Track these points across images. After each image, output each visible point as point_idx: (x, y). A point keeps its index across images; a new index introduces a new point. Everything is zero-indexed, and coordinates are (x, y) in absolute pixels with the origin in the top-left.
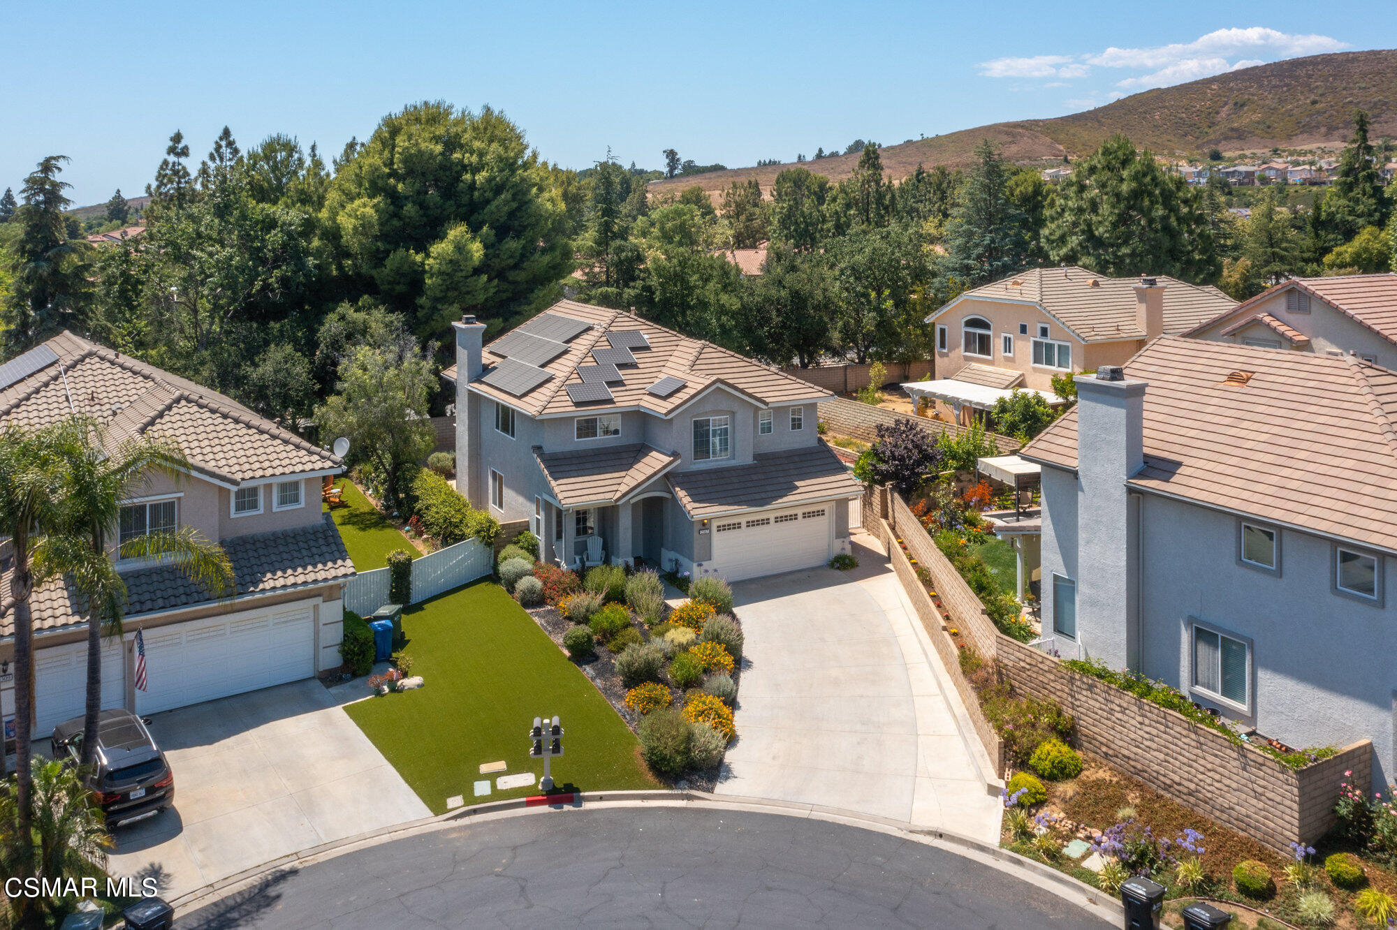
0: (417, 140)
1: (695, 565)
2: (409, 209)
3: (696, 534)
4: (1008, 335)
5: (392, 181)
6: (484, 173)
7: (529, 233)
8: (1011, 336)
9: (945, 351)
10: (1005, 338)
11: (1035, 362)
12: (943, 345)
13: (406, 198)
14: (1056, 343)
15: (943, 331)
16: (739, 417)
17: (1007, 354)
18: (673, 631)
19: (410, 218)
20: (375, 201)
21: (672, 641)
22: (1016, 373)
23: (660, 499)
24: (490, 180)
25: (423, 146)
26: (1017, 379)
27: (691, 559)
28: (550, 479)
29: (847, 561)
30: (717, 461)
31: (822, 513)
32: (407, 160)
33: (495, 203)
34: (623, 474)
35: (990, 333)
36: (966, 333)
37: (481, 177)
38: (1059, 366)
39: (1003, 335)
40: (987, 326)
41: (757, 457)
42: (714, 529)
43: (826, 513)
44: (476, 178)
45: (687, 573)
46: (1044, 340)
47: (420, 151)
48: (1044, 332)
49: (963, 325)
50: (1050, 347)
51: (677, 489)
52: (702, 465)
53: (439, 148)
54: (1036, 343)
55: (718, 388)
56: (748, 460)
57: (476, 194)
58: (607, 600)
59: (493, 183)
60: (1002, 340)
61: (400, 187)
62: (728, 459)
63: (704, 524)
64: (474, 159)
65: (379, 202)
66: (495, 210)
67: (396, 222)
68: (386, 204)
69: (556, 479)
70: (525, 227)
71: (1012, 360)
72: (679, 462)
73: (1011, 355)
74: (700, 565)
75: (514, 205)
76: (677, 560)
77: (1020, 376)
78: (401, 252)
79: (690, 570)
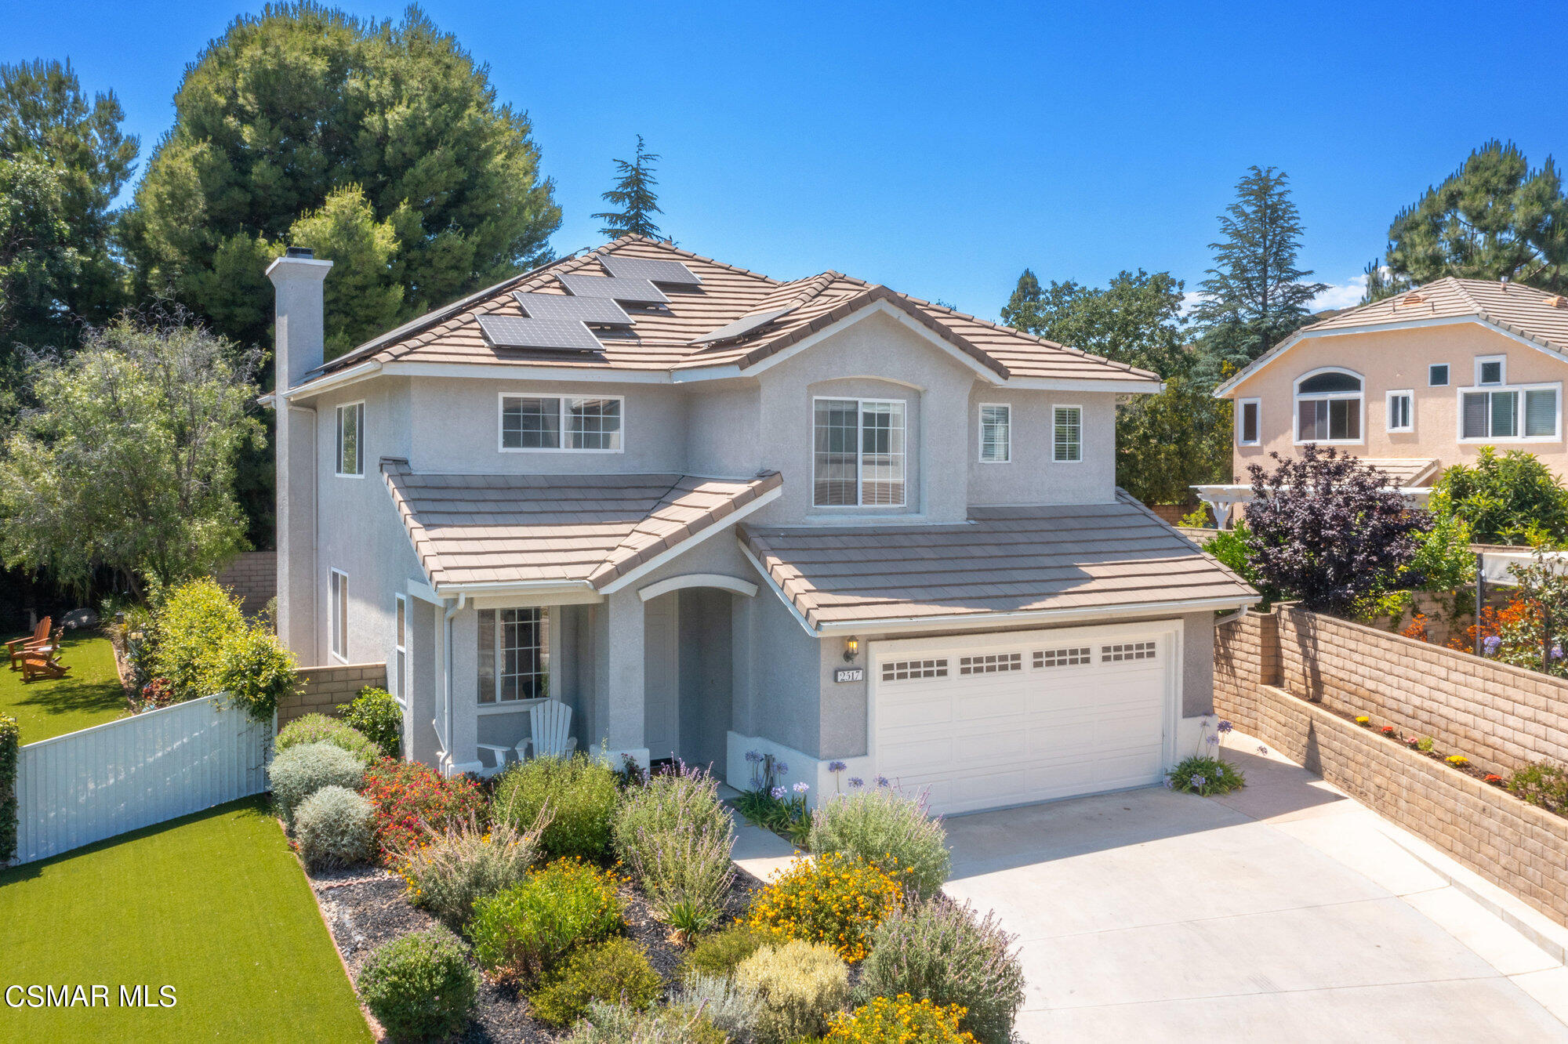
0: (277, 48)
1: (823, 766)
2: (260, 171)
3: (826, 682)
4: (1401, 393)
5: (231, 121)
6: (401, 109)
7: (488, 227)
8: (1410, 393)
9: (1257, 443)
10: (1395, 399)
11: (1466, 435)
12: (1250, 433)
13: (259, 155)
14: (1521, 391)
15: (1250, 410)
16: (931, 402)
17: (1400, 429)
18: (764, 953)
19: (266, 188)
20: (197, 149)
21: (764, 991)
22: (1425, 462)
23: (724, 597)
24: (412, 123)
25: (290, 58)
26: (1427, 469)
27: (813, 752)
28: (412, 522)
29: (1219, 772)
30: (875, 512)
31: (1147, 651)
32: (262, 83)
33: (423, 164)
34: (624, 528)
35: (1359, 395)
36: (1302, 404)
37: (396, 115)
38: (1529, 432)
39: (1390, 394)
40: (1352, 384)
41: (973, 513)
42: (876, 672)
43: (1159, 650)
44: (388, 116)
45: (800, 787)
46: (1491, 389)
47: (282, 66)
48: (1491, 373)
49: (1296, 389)
50: (1504, 403)
51: (772, 560)
52: (836, 516)
53: (320, 66)
54: (1469, 399)
55: (881, 313)
56: (957, 517)
57: (389, 149)
58: (550, 850)
59: (421, 130)
60: (1387, 405)
61: (247, 133)
62: (904, 511)
63: (848, 656)
64: (387, 90)
65: (202, 153)
66: (422, 177)
67: (237, 194)
68: (215, 155)
69: (428, 526)
70: (481, 218)
71: (1412, 439)
72: (775, 494)
73: (1409, 429)
74: (837, 767)
75: (462, 175)
76: (769, 760)
77: (1434, 464)
78: (241, 240)
79: (812, 780)
